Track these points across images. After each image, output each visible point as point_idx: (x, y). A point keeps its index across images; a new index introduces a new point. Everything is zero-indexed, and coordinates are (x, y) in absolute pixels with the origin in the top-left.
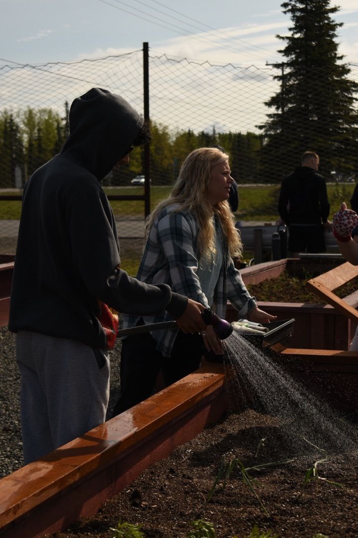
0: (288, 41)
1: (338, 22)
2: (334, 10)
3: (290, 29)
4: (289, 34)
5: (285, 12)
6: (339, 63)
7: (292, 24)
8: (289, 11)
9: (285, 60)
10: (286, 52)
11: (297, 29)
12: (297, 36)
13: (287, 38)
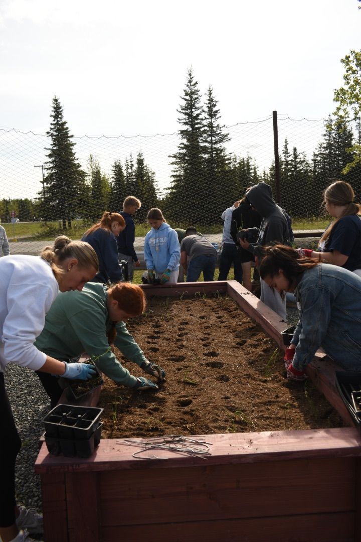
0: (50, 151)
1: (74, 142)
2: (72, 136)
3: (51, 145)
4: (51, 147)
5: (48, 137)
6: (76, 162)
7: (52, 142)
8: (50, 136)
9: (50, 160)
10: (50, 156)
11: (54, 145)
12: (55, 148)
13: (50, 149)
